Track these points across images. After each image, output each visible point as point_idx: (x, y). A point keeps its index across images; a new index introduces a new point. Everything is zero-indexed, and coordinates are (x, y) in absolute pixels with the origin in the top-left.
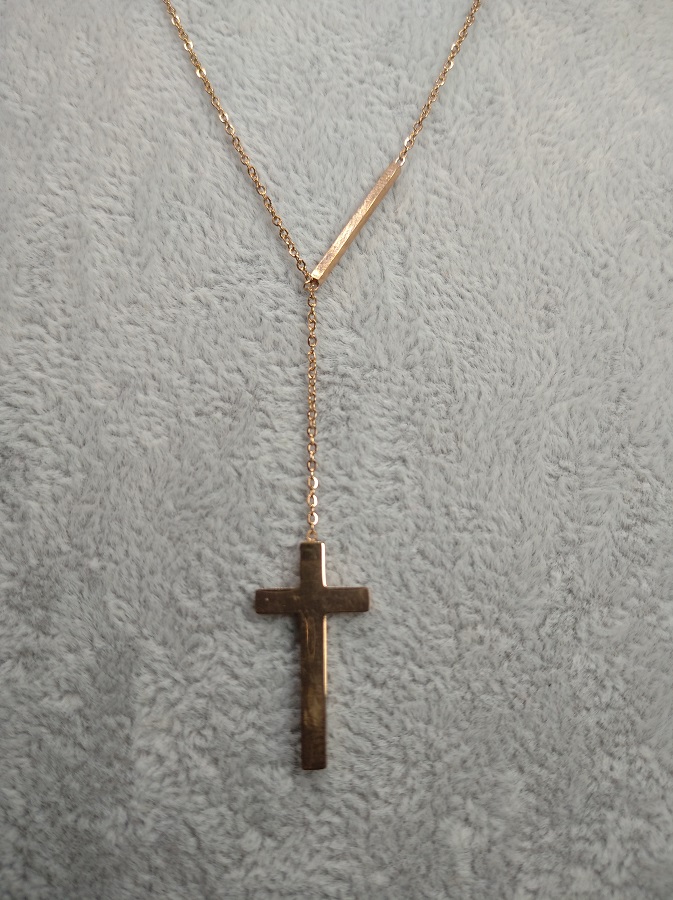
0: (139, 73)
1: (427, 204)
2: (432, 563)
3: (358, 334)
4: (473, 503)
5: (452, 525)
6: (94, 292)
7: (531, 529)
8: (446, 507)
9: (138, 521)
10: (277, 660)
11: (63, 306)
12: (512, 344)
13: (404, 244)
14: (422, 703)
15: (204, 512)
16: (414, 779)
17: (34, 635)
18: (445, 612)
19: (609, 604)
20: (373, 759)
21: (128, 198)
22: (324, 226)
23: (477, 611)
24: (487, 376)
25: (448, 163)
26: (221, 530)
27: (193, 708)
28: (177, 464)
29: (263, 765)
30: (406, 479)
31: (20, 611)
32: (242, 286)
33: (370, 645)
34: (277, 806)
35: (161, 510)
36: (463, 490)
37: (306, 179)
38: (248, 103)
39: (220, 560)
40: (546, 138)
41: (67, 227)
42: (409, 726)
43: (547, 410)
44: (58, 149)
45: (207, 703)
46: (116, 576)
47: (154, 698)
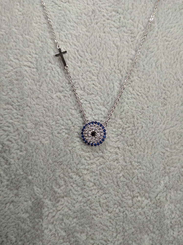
0: (36, 18)
2: (126, 179)
3: (106, 107)
4: (139, 161)
5: (132, 167)
6: (26, 94)
9: (42, 166)
10: (82, 205)
12: (153, 111)
13: (121, 77)
14: (122, 217)
15: (61, 163)
16: (119, 237)
17: (15, 197)
18: (129, 193)
19: (176, 190)
20: (108, 232)
21: (35, 63)
22: (96, 71)
23: (138, 193)
26: (66, 168)
27: (59, 218)
29: (78, 233)
31: (10, 190)
33: (108, 202)
34: (82, 242)
35: (48, 162)
36: (136, 157)
37: (90, 55)
38: (71, 28)
40: (167, 39)
41: (17, 72)
42: (118, 223)
43: (162, 132)
44: (13, 45)
45: (63, 216)
46: (36, 181)
47: (48, 215)
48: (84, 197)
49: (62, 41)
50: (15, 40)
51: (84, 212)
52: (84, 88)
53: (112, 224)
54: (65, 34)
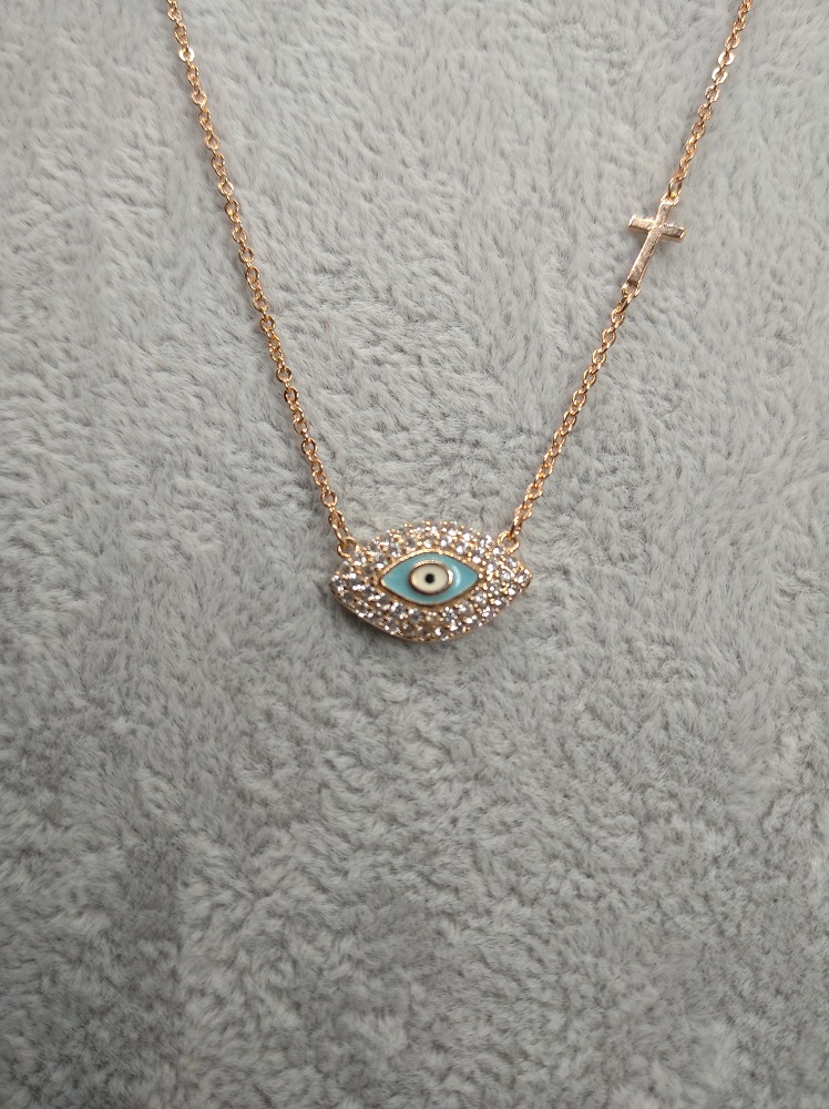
1: (600, 177)
2: (607, 725)
3: (497, 379)
4: (668, 637)
5: (636, 668)
6: (111, 324)
7: (753, 674)
8: (628, 641)
9: (180, 665)
10: (383, 865)
11: (65, 345)
12: (727, 392)
13: (565, 241)
14: (590, 926)
15: (274, 652)
16: (578, 1033)
17: (40, 827)
18: (626, 797)
20: (519, 1007)
21: (156, 180)
22: (446, 216)
23: (672, 796)
24: (689, 442)
25: (631, 112)
26: (300, 677)
27: (263, 933)
28: (233, 580)
29: (363, 1013)
30: (568, 601)
31: (19, 792)
32: (325, 310)
33: (516, 845)
34: (383, 1067)
35: (212, 647)
36: (652, 616)
37: (419, 143)
38: (329, 29)
39: (298, 721)
40: (778, 71)
41: (69, 226)
42: (573, 960)
43: (779, 492)
44: (54, 109)
45: (284, 925)
46: (151, 744)
47: (209, 918)
48: (392, 820)
49: (285, 85)
50: (67, 85)
51: (393, 898)
52: (389, 290)
53: (540, 961)
54: (302, 58)
